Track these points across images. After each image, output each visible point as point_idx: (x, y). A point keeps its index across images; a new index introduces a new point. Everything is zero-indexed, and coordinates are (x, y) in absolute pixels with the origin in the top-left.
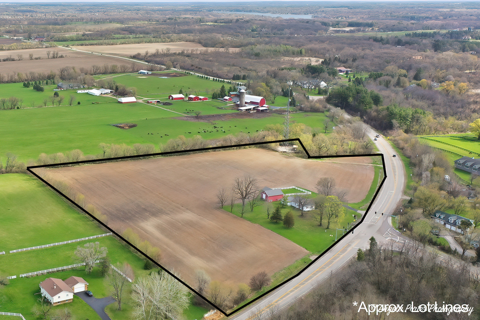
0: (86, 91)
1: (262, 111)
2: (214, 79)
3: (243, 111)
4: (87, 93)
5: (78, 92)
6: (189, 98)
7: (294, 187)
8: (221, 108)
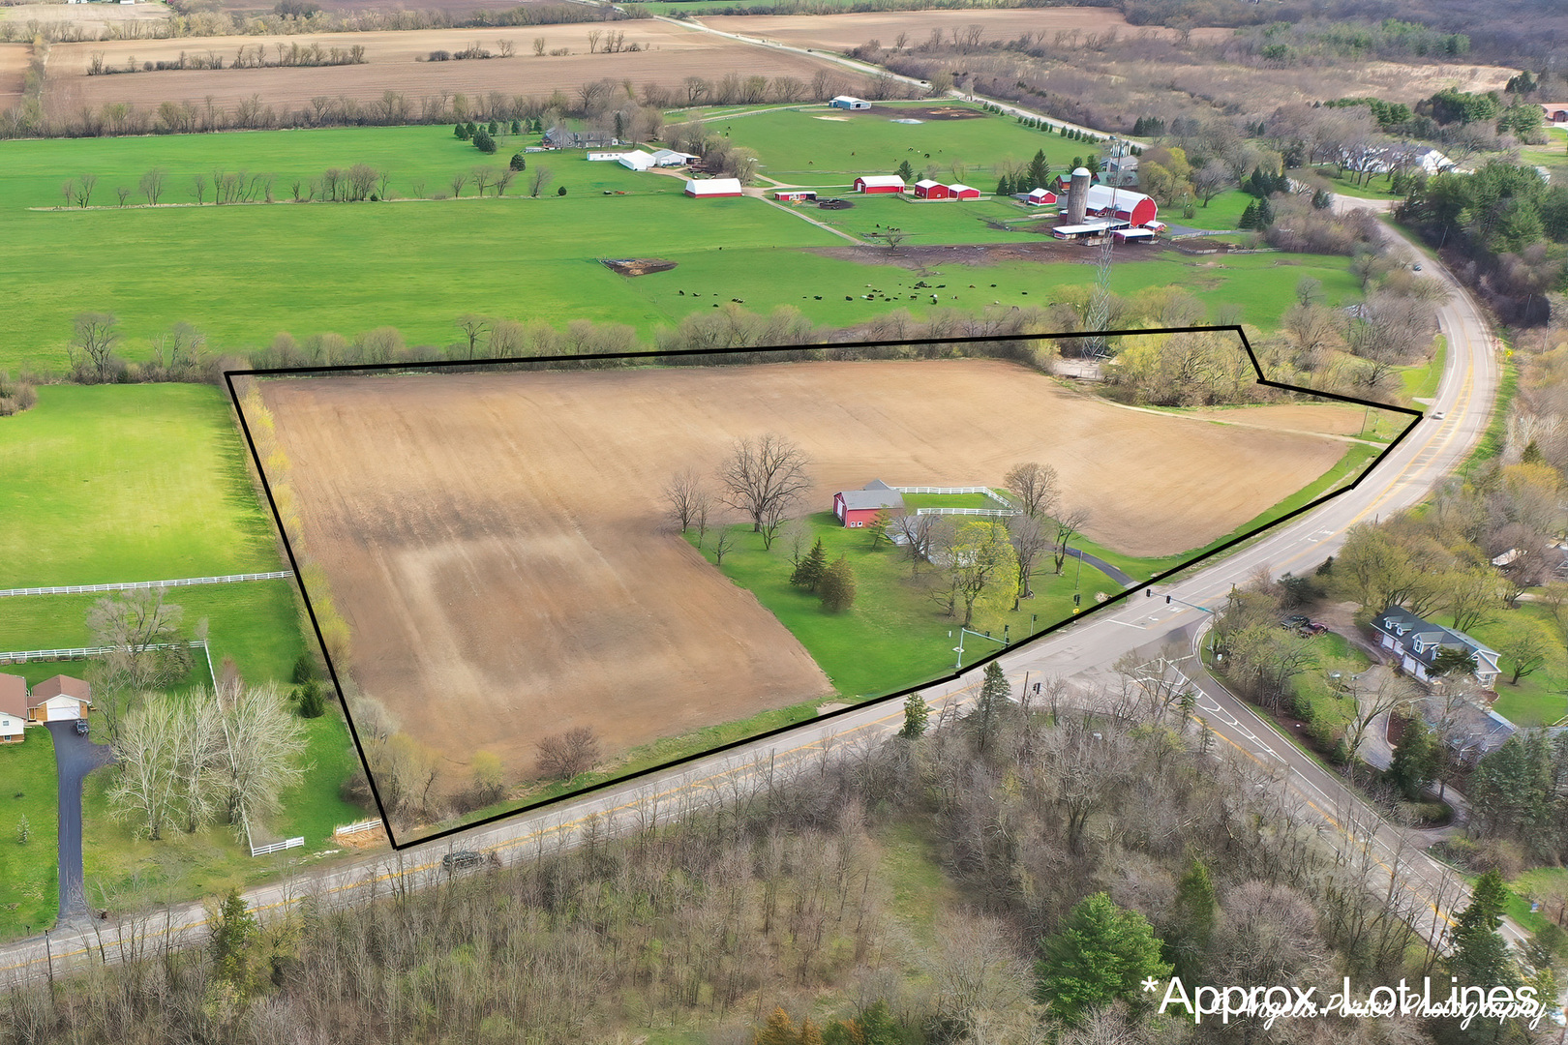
0: (614, 157)
1: (1133, 240)
2: (1064, 131)
3: (1069, 237)
4: (617, 164)
5: (591, 159)
6: (918, 188)
7: (984, 490)
8: (1000, 227)
